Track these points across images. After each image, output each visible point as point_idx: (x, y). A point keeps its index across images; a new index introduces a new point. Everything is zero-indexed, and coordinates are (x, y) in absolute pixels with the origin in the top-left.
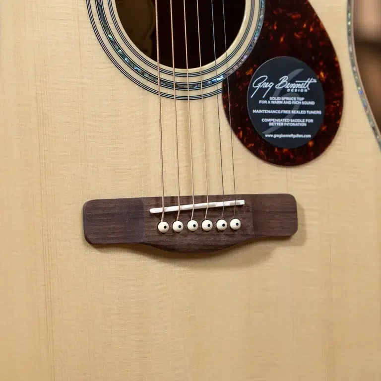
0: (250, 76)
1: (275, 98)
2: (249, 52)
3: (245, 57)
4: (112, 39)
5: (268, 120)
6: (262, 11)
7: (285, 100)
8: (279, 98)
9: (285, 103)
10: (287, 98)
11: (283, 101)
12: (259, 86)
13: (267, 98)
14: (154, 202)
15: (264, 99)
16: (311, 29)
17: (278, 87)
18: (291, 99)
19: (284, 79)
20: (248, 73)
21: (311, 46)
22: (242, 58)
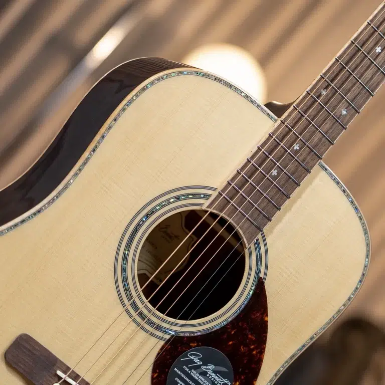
0: (191, 347)
1: (195, 373)
2: (203, 333)
3: (199, 334)
4: (126, 255)
5: (179, 381)
6: (233, 317)
7: (201, 379)
8: (197, 375)
9: (199, 380)
10: (203, 379)
11: (199, 379)
12: (192, 357)
13: (190, 369)
14: (64, 369)
15: (188, 367)
16: (254, 352)
17: (203, 368)
18: (205, 381)
19: (211, 367)
20: (192, 344)
21: (245, 361)
22: (196, 333)
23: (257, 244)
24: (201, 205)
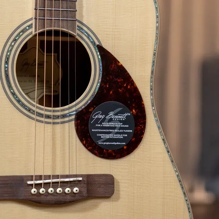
0: (91, 112)
1: (105, 123)
2: (92, 99)
3: (89, 102)
4: (13, 93)
5: (100, 135)
6: (101, 78)
7: (111, 124)
8: (107, 123)
9: (111, 126)
10: (112, 124)
11: (110, 125)
12: (96, 117)
13: (101, 123)
14: (30, 178)
15: (99, 124)
16: (129, 87)
17: (108, 117)
18: (115, 124)
19: (111, 114)
20: (90, 110)
21: (128, 96)
22: (87, 102)
23: (81, 29)
24: (31, 33)
